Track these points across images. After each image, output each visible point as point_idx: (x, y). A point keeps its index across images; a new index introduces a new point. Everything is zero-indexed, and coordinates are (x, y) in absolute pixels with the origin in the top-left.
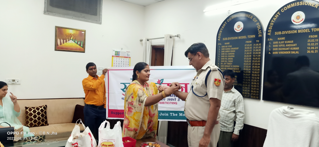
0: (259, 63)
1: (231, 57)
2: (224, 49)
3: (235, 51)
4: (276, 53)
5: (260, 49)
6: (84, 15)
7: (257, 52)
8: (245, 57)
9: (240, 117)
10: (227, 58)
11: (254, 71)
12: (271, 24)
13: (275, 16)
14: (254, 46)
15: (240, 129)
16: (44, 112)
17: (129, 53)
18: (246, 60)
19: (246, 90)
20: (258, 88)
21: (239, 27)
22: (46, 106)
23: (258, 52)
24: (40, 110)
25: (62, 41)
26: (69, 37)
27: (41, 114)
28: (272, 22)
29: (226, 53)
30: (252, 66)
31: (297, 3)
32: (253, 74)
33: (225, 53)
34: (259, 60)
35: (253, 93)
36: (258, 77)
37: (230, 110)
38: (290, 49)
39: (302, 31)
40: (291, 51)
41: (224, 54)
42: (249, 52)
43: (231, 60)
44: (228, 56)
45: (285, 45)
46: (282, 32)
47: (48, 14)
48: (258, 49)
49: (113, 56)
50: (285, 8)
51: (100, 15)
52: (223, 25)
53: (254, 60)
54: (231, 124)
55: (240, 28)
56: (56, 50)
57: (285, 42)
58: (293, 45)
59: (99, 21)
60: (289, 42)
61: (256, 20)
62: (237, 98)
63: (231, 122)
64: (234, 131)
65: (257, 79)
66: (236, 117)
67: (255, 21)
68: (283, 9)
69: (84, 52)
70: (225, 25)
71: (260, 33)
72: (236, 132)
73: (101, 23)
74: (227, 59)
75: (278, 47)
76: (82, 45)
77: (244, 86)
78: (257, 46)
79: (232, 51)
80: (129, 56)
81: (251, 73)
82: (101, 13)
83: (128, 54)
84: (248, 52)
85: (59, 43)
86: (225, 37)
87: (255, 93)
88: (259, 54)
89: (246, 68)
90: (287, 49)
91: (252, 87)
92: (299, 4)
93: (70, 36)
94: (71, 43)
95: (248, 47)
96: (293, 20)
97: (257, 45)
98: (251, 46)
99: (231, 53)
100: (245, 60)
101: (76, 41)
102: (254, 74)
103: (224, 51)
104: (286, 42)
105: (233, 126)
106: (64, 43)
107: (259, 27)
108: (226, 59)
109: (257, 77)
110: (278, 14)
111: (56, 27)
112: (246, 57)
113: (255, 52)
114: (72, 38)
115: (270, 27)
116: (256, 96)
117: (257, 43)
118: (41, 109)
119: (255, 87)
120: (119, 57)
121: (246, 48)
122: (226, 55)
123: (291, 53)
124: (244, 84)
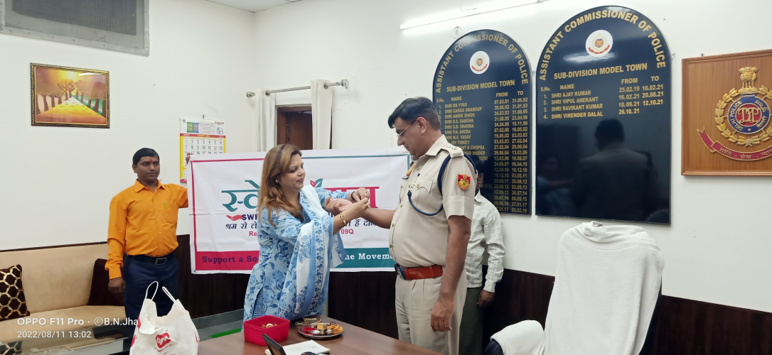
0: (525, 138)
1: (466, 129)
2: (450, 111)
3: (474, 115)
4: (559, 116)
5: (525, 109)
6: (102, 33)
7: (520, 115)
8: (497, 127)
9: (497, 254)
10: (459, 130)
11: (517, 156)
12: (545, 58)
13: (554, 41)
14: (514, 104)
15: (497, 279)
16: (16, 282)
17: (221, 126)
18: (499, 133)
19: (501, 198)
20: (525, 191)
21: (480, 61)
22: (19, 266)
23: (522, 115)
24: (5, 277)
25: (49, 100)
26: (67, 89)
27: (8, 290)
28: (548, 53)
29: (455, 119)
30: (510, 144)
31: (597, 14)
32: (514, 161)
33: (452, 119)
34: (525, 132)
35: (517, 202)
36: (525, 167)
37: (474, 242)
38: (585, 107)
39: (608, 70)
40: (587, 111)
41: (450, 122)
42: (504, 116)
43: (467, 134)
44: (459, 126)
45: (575, 101)
46: (567, 74)
47: (11, 33)
48: (522, 109)
49: (181, 135)
50: (573, 25)
51: (143, 33)
52: (446, 59)
53: (514, 132)
54: (477, 270)
55: (483, 65)
56: (34, 124)
57: (574, 94)
58: (590, 100)
59: (141, 48)
60: (583, 93)
61: (516, 49)
62: (488, 216)
63: (477, 267)
64: (483, 285)
65: (522, 173)
66: (486, 255)
67: (514, 51)
68: (568, 26)
69: (107, 127)
70: (450, 58)
71: (524, 76)
72: (489, 287)
73: (147, 55)
74: (459, 132)
75: (562, 105)
76: (100, 110)
77: (496, 189)
78: (520, 103)
79: (469, 115)
80: (221, 134)
81: (511, 161)
82: (146, 30)
83: (220, 129)
84: (502, 116)
85: (41, 106)
86: (451, 86)
87: (519, 202)
88: (525, 120)
89: (499, 150)
90: (580, 107)
91: (514, 190)
92: (600, 15)
93: (70, 87)
94: (72, 106)
95: (502, 105)
96: (590, 49)
97: (520, 100)
98: (507, 104)
99: (467, 118)
100: (496, 133)
101: (84, 100)
102: (517, 161)
103: (450, 116)
104: (576, 94)
105: (480, 276)
106: (53, 105)
107: (521, 62)
108: (457, 132)
109: (522, 167)
110: (559, 37)
111: (33, 65)
112: (499, 127)
113: (517, 115)
114: (74, 93)
115: (545, 63)
116: (522, 208)
117: (520, 96)
118: (6, 275)
119: (519, 190)
120: (196, 136)
121: (497, 108)
122: (455, 124)
123: (587, 115)
124: (496, 184)
